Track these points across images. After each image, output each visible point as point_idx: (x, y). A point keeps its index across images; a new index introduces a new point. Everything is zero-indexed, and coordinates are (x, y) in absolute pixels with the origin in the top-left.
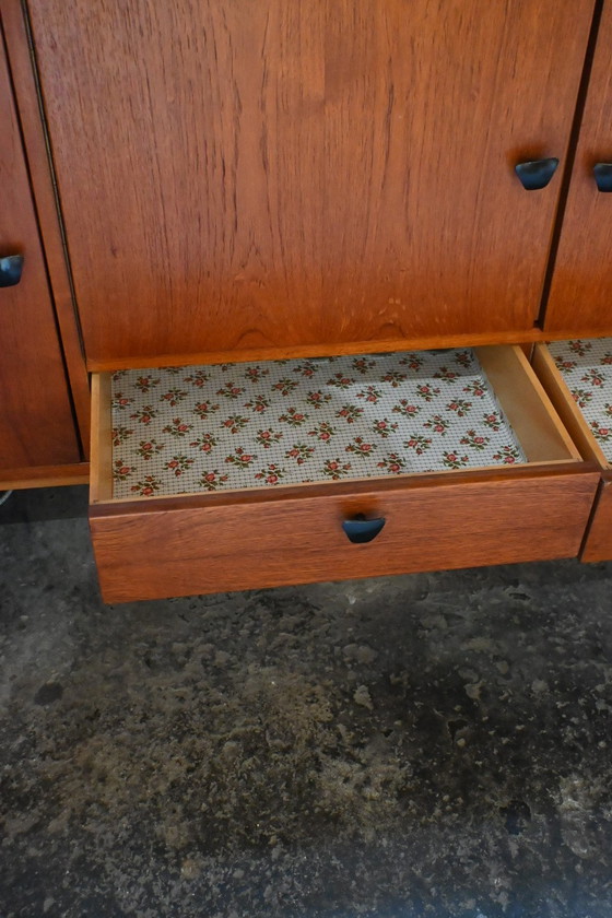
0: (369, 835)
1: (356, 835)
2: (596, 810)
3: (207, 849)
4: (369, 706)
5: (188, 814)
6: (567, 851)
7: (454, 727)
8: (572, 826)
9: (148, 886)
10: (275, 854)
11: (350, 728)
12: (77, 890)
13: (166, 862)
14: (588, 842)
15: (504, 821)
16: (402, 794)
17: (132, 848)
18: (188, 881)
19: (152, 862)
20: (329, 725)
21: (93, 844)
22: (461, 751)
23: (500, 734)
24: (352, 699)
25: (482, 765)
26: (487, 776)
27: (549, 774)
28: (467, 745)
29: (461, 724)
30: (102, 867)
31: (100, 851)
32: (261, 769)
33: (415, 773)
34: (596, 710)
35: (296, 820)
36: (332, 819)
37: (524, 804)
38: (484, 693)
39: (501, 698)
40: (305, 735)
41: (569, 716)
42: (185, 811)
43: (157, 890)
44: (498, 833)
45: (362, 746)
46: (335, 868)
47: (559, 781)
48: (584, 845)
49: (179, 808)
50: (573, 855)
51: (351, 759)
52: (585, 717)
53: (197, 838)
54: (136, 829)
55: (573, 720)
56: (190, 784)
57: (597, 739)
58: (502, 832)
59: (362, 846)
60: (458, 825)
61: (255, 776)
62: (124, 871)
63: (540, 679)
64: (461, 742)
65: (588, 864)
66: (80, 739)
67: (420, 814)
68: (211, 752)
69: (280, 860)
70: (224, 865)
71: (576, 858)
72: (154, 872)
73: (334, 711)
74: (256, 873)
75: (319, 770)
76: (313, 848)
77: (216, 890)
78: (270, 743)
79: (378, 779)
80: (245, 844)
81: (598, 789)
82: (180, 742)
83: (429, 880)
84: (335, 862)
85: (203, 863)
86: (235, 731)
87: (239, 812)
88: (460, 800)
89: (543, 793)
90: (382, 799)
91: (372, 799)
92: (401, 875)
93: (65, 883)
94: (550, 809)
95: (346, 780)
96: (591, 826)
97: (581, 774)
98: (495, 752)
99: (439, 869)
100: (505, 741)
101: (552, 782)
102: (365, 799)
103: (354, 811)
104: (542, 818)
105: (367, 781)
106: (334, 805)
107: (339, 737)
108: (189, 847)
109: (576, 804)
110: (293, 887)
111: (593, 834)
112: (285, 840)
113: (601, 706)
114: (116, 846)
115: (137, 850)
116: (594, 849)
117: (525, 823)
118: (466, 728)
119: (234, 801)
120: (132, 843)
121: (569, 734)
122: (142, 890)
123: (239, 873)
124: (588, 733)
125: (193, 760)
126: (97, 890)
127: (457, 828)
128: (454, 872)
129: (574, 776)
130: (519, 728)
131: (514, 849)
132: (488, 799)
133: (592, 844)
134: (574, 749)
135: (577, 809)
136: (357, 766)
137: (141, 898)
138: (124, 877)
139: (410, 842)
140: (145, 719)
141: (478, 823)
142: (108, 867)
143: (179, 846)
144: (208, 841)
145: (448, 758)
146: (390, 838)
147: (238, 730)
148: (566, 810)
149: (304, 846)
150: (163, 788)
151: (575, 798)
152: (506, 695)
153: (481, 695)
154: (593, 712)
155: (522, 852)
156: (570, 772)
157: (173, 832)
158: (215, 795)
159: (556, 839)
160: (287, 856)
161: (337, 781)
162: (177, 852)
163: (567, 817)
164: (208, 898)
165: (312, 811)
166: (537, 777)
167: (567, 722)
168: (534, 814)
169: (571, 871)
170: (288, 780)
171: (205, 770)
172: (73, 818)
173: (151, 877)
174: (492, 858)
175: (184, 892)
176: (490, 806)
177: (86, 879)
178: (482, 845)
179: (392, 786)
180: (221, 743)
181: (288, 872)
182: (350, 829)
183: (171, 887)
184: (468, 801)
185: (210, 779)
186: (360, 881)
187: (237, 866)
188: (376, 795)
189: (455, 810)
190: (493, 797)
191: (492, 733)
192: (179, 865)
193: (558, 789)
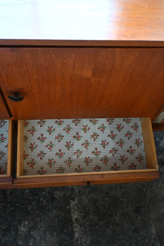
2: (29, 232)
8: (21, 236)
14: (23, 241)
15: (3, 233)
23: (11, 206)
25: (3, 216)
26: (3, 219)
27: (20, 220)
34: (40, 201)
37: (10, 228)
39: (15, 195)
41: (32, 202)
47: (22, 222)
48: (22, 242)
50: (18, 244)
52: (36, 203)
57: (37, 210)
58: (2, 236)
81: (32, 225)
89: (17, 225)
94: (17, 230)
96: (26, 236)
97: (28, 220)
98: (8, 212)
100: (12, 208)
101: (20, 222)
104: (14, 233)
111: (25, 238)
113: (42, 199)
116: (24, 243)
117: (9, 234)
118: (2, 204)
121: (30, 207)
124: (35, 208)
129: (26, 221)
130: (17, 205)
132: (1, 226)
133: (24, 241)
134: (29, 212)
135: (24, 231)
148: (21, 231)
151: (24, 228)
152: (17, 194)
153: (10, 193)
154: (39, 201)
155: (5, 242)
156: (26, 219)
159: (15, 239)
163: (20, 233)
166: (16, 220)
167: (30, 204)
168: (12, 232)
176: (1, 228)
190: (3, 226)
191: (9, 206)
193: (21, 225)
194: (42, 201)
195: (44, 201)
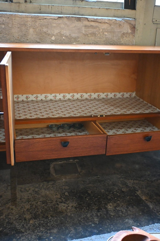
0: (69, 214)
1: (66, 214)
2: (115, 208)
3: (35, 218)
4: (68, 195)
5: (31, 213)
6: (110, 214)
7: (86, 197)
8: (110, 210)
9: (23, 225)
10: (50, 218)
11: (64, 199)
12: (7, 226)
13: (27, 221)
16: (76, 208)
17: (19, 219)
18: (31, 224)
19: (24, 221)
20: (60, 198)
21: (10, 219)
22: (87, 201)
23: (95, 198)
24: (65, 194)
26: (93, 204)
27: (105, 203)
28: (89, 200)
29: (87, 197)
30: (13, 223)
31: (12, 220)
32: (46, 206)
33: (78, 204)
35: (54, 213)
36: (61, 212)
37: (101, 208)
38: (91, 192)
40: (55, 200)
42: (30, 213)
43: (25, 225)
44: (96, 213)
45: (67, 201)
46: (62, 220)
48: (113, 213)
49: (29, 213)
50: (111, 215)
51: (65, 203)
53: (33, 217)
54: (20, 216)
55: (110, 195)
56: (31, 209)
57: (115, 198)
58: (96, 212)
59: (68, 216)
60: (88, 212)
61: (45, 207)
62: (17, 223)
63: (103, 189)
64: (87, 199)
65: (114, 216)
66: (7, 204)
67: (79, 211)
68: (35, 204)
69: (51, 219)
70: (39, 221)
71: (112, 215)
72: (24, 223)
73: (61, 196)
74: (46, 221)
75: (58, 205)
76: (58, 217)
77: (37, 225)
78: (48, 202)
79: (71, 206)
80: (43, 217)
81: (115, 205)
82: (28, 203)
83: (82, 220)
84: (62, 219)
85: (35, 221)
86: (40, 200)
87: (42, 213)
88: (88, 208)
89: (105, 206)
90: (71, 209)
91: (70, 209)
92: (76, 220)
93: (5, 226)
94: (106, 208)
95: (64, 206)
96: (114, 210)
97: (112, 203)
99: (84, 218)
100: (96, 199)
101: (106, 204)
102: (68, 209)
103: (66, 211)
104: (104, 210)
105: (68, 206)
106: (61, 210)
107: (62, 200)
108: (31, 218)
109: (111, 207)
110: (54, 223)
112: (52, 216)
113: (115, 193)
114: (16, 219)
115: (20, 219)
117: (101, 211)
119: (41, 211)
120: (19, 218)
122: (21, 226)
123: (42, 222)
125: (31, 205)
126: (12, 226)
127: (87, 212)
128: (87, 219)
130: (99, 197)
131: (99, 215)
132: (93, 207)
133: (114, 213)
134: (110, 199)
136: (66, 204)
137: (21, 227)
138: (18, 224)
139: (78, 215)
140: (20, 200)
141: (91, 211)
142: (14, 223)
143: (29, 218)
144: (36, 217)
145: (85, 202)
146: (73, 214)
147: (41, 200)
148: (109, 208)
149: (56, 217)
150: (25, 210)
152: (96, 192)
155: (101, 215)
156: (110, 203)
157: (28, 216)
158: (36, 210)
159: (107, 213)
160: (52, 219)
161: (62, 207)
162: (29, 219)
164: (36, 226)
165: (57, 211)
166: (103, 204)
167: (108, 196)
168: (103, 209)
169: (110, 217)
170: (52, 207)
171: (34, 207)
172: (6, 215)
173: (23, 223)
174: (95, 216)
175: (31, 225)
176: (94, 209)
177: (9, 225)
178: (93, 214)
179: (74, 207)
180: (37, 202)
181: (53, 221)
182: (65, 214)
183: (28, 225)
184: (89, 208)
185: (35, 208)
186: (68, 221)
187: (42, 221)
188: (70, 208)
189: (87, 209)
192: (29, 221)
193: (107, 205)
194: (116, 194)
195: (117, 193)
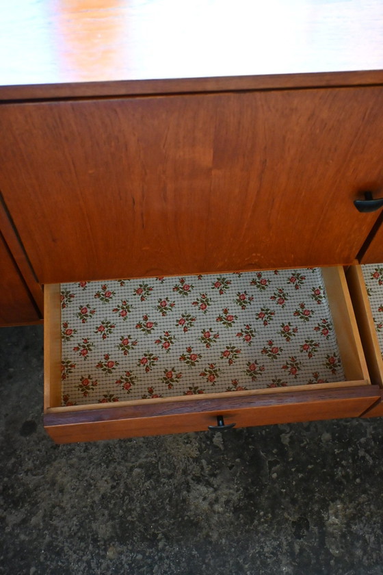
0: (215, 536)
1: (208, 536)
2: (348, 525)
3: (122, 540)
4: (221, 447)
5: (112, 517)
6: (328, 553)
7: (272, 464)
8: (332, 535)
9: (88, 562)
10: (161, 545)
11: (209, 463)
12: (49, 563)
13: (98, 547)
14: (340, 545)
15: (293, 530)
16: (236, 510)
17: (79, 538)
18: (111, 560)
19: (91, 547)
20: (197, 460)
21: (57, 534)
22: (274, 481)
23: (298, 471)
24: (212, 442)
25: (285, 492)
26: (287, 500)
27: (324, 500)
28: (277, 478)
29: (276, 463)
30: (62, 549)
31: (61, 538)
32: (155, 488)
33: (245, 496)
34: (358, 456)
35: (173, 524)
36: (194, 525)
37: (307, 520)
38: (292, 441)
39: (302, 445)
40: (182, 466)
41: (341, 460)
42: (109, 515)
43: (93, 565)
44: (289, 538)
45: (215, 476)
46: (194, 556)
47: (329, 505)
48: (337, 549)
49: (106, 512)
50: (330, 554)
51: (208, 484)
52: (350, 461)
53: (116, 533)
54: (81, 525)
55: (343, 462)
56: (113, 496)
57: (355, 477)
58: (292, 537)
59: (210, 543)
60: (267, 532)
61: (151, 493)
62: (75, 552)
63: (327, 432)
64: (275, 475)
65: (338, 560)
66: (48, 463)
67: (246, 524)
68: (125, 475)
69: (163, 550)
70: (131, 551)
71: (332, 556)
72: (92, 554)
73: (200, 450)
74: (149, 557)
75: (188, 492)
76: (182, 543)
77: (126, 566)
78: (161, 471)
79: (223, 499)
80: (143, 539)
81: (351, 511)
82: (107, 467)
83: (247, 566)
84: (194, 552)
85: (119, 549)
86: (140, 461)
87: (141, 517)
88: (270, 515)
89: (319, 513)
90: (225, 512)
91: (218, 513)
92: (231, 562)
93: (42, 559)
94: (321, 523)
95: (205, 499)
96: (343, 536)
97: (342, 501)
98: (294, 483)
99: (253, 559)
100: (300, 476)
101: (325, 506)
102: (214, 512)
103: (207, 520)
104: (316, 529)
105: (217, 500)
106: (196, 515)
107: (202, 468)
108: (111, 538)
109: (337, 521)
110: (170, 567)
111: (344, 541)
112: (166, 536)
113: (361, 453)
114: (70, 536)
115: (82, 539)
116: (343, 551)
117: (306, 532)
118: (278, 466)
119: (138, 509)
120: (79, 534)
121: (339, 473)
122: (85, 564)
123: (140, 557)
124: (351, 473)
125: (115, 480)
126: (60, 564)
127: (266, 534)
128: (262, 563)
129: (338, 502)
130: (310, 467)
131: (297, 548)
132: (286, 515)
133: (342, 547)
134: (341, 483)
135: (337, 524)
136: (211, 489)
137: (84, 569)
138: (75, 556)
139: (238, 541)
140: (86, 450)
141: (278, 531)
142: (66, 549)
143: (106, 538)
144: (123, 535)
145: (266, 486)
146: (227, 538)
147: (142, 460)
148: (331, 525)
149: (178, 541)
150: (97, 498)
151: (337, 517)
152: (305, 443)
153: (290, 443)
154: (356, 457)
155: (302, 550)
156: (336, 499)
157: (103, 529)
158: (127, 505)
159: (322, 543)
160: (168, 547)
161: (199, 498)
162: (105, 542)
163: (330, 529)
164: (122, 571)
165: (183, 519)
166: (316, 502)
167: (338, 464)
168: (312, 527)
169: (328, 564)
170: (171, 497)
171: (122, 488)
172: (44, 516)
173: (90, 557)
174: (284, 554)
175: (108, 568)
176: (287, 520)
177: (53, 556)
178: (279, 546)
179: (231, 505)
180: (131, 469)
181: (168, 557)
182: (204, 532)
183: (101, 563)
184: (274, 516)
185: (124, 494)
186: (208, 565)
187: (138, 552)
188: (221, 510)
189: (266, 522)
190: (289, 514)
191: (293, 470)
192: (106, 550)
193: (327, 511)
194: (363, 458)
195: (368, 457)
